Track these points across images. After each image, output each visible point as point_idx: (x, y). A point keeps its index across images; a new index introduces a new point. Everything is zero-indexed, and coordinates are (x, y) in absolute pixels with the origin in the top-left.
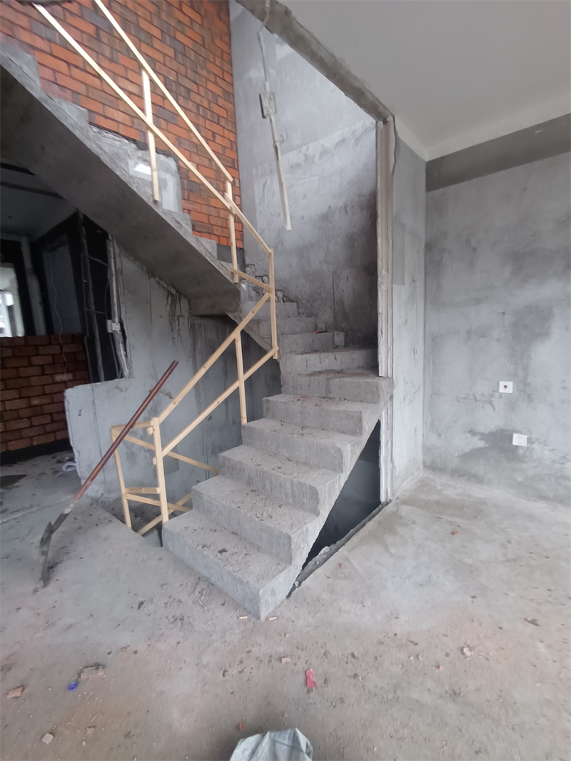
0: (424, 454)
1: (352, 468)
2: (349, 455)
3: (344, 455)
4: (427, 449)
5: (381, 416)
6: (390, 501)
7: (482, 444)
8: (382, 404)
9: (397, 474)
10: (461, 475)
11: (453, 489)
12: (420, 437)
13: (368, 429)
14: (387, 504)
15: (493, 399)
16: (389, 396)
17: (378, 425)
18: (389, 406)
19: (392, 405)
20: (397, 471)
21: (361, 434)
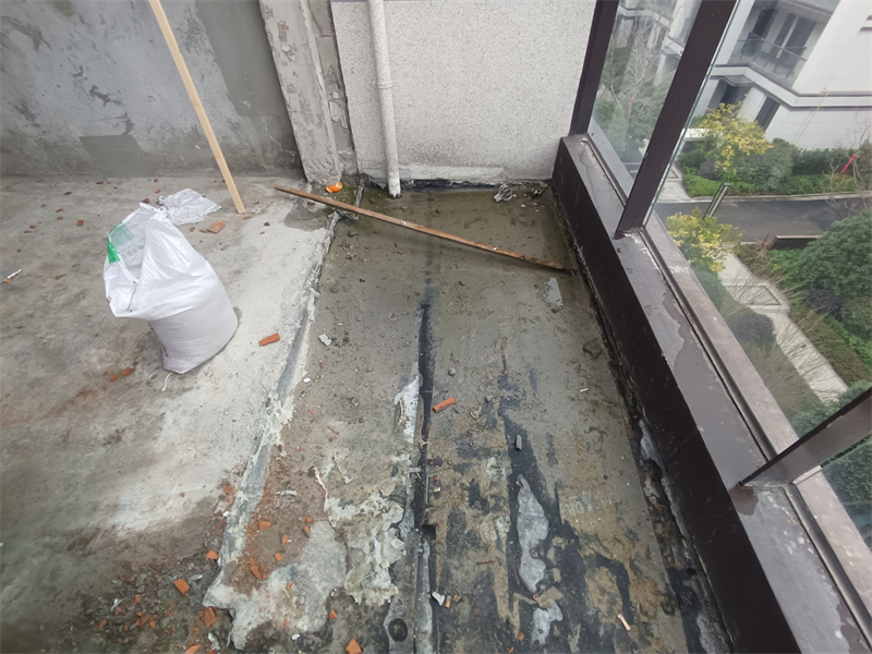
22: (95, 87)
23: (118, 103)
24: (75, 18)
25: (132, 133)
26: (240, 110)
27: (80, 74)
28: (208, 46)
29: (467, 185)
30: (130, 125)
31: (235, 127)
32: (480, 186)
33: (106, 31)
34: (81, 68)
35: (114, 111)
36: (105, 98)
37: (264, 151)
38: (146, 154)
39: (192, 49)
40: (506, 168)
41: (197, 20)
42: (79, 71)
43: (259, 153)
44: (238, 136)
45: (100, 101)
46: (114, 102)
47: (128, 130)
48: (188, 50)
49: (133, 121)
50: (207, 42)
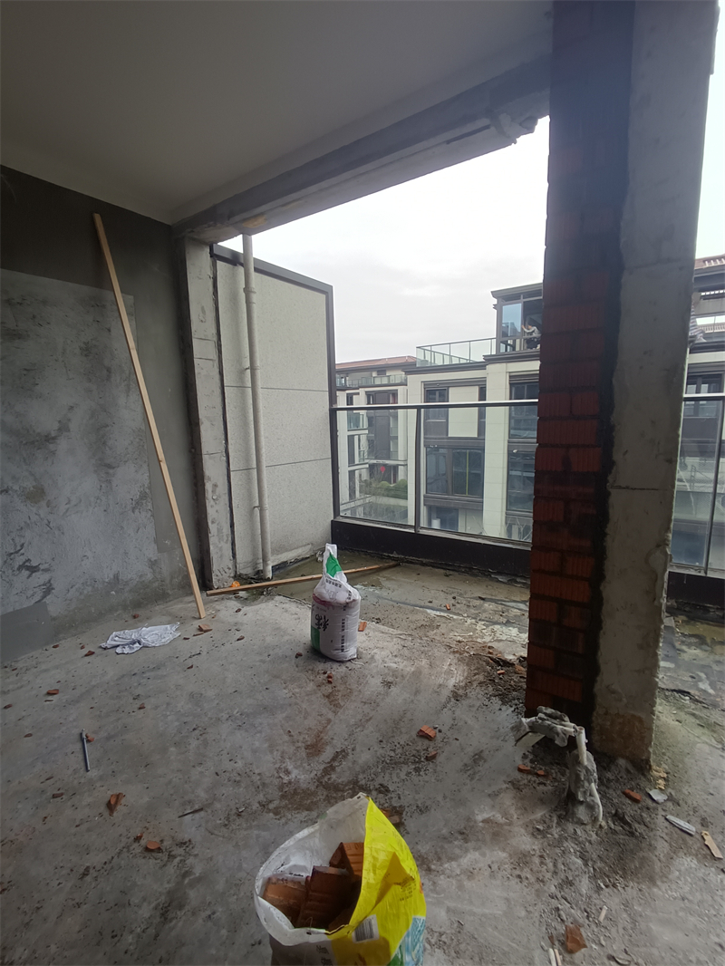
22: (29, 560)
23: (46, 570)
24: (44, 503)
25: (48, 599)
26: (160, 550)
27: (17, 552)
28: (150, 507)
29: (297, 561)
30: (48, 589)
31: (153, 564)
32: (303, 559)
33: (67, 510)
34: (22, 546)
35: (39, 578)
36: (33, 570)
37: (172, 578)
38: (53, 619)
39: (137, 511)
40: (312, 544)
41: (147, 491)
42: (19, 548)
43: (168, 581)
44: (154, 572)
45: (25, 573)
46: (43, 570)
47: (44, 597)
48: (133, 512)
49: (55, 585)
50: (150, 504)
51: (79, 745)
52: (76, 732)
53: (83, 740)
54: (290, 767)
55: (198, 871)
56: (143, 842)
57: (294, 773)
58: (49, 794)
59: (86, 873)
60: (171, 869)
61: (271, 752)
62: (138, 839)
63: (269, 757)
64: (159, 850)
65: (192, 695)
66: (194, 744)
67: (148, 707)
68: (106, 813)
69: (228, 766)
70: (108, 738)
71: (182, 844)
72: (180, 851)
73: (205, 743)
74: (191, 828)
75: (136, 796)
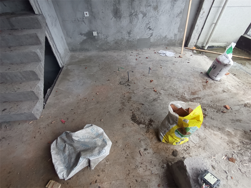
0: (68, 46)
1: (44, 59)
2: (40, 54)
3: (38, 54)
4: (69, 44)
5: (46, 34)
6: (64, 66)
7: (85, 38)
8: (44, 28)
9: (62, 56)
10: (82, 50)
11: (81, 55)
12: (65, 40)
13: (43, 41)
14: (63, 67)
15: (84, 20)
16: (45, 24)
17: (46, 38)
18: (47, 29)
19: (48, 28)
20: (62, 55)
21: (41, 43)
22: (150, 26)
23: (153, 30)
24: (157, 11)
25: (151, 38)
27: (148, 24)
30: (152, 35)
31: (175, 35)
32: (220, 47)
33: (161, 14)
34: (150, 22)
35: (151, 32)
36: (150, 29)
37: (178, 41)
38: (151, 43)
40: (227, 43)
41: (182, 11)
44: (175, 37)
45: (149, 30)
47: (150, 37)
48: (176, 18)
49: (153, 34)
50: (181, 16)
51: (149, 69)
52: (149, 67)
53: (150, 69)
54: (185, 94)
55: (161, 98)
56: (154, 89)
57: (186, 95)
58: (143, 74)
59: (145, 88)
60: (157, 95)
61: (183, 89)
62: (153, 88)
63: (182, 90)
64: (156, 92)
65: (172, 70)
66: (168, 79)
67: (162, 68)
68: (150, 82)
69: (173, 86)
70: (154, 70)
71: (160, 93)
72: (159, 94)
73: (170, 80)
74: (162, 92)
75: (155, 82)
